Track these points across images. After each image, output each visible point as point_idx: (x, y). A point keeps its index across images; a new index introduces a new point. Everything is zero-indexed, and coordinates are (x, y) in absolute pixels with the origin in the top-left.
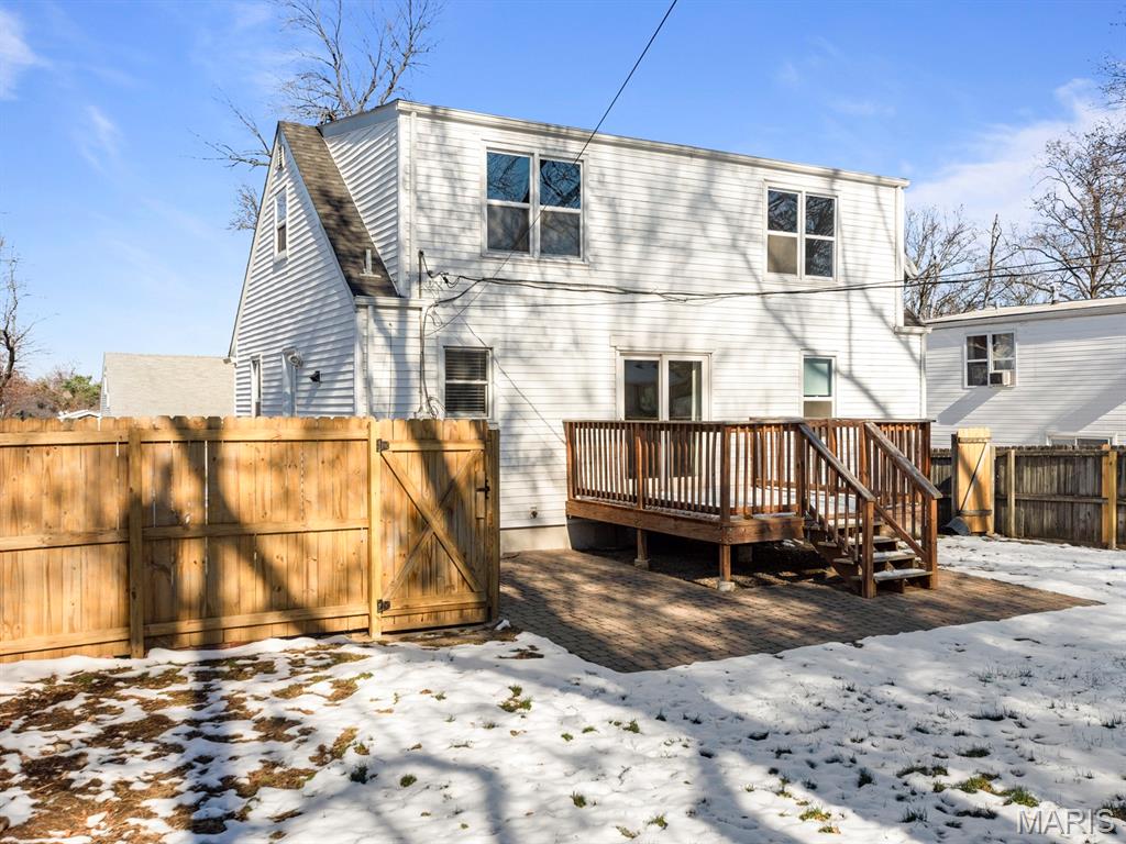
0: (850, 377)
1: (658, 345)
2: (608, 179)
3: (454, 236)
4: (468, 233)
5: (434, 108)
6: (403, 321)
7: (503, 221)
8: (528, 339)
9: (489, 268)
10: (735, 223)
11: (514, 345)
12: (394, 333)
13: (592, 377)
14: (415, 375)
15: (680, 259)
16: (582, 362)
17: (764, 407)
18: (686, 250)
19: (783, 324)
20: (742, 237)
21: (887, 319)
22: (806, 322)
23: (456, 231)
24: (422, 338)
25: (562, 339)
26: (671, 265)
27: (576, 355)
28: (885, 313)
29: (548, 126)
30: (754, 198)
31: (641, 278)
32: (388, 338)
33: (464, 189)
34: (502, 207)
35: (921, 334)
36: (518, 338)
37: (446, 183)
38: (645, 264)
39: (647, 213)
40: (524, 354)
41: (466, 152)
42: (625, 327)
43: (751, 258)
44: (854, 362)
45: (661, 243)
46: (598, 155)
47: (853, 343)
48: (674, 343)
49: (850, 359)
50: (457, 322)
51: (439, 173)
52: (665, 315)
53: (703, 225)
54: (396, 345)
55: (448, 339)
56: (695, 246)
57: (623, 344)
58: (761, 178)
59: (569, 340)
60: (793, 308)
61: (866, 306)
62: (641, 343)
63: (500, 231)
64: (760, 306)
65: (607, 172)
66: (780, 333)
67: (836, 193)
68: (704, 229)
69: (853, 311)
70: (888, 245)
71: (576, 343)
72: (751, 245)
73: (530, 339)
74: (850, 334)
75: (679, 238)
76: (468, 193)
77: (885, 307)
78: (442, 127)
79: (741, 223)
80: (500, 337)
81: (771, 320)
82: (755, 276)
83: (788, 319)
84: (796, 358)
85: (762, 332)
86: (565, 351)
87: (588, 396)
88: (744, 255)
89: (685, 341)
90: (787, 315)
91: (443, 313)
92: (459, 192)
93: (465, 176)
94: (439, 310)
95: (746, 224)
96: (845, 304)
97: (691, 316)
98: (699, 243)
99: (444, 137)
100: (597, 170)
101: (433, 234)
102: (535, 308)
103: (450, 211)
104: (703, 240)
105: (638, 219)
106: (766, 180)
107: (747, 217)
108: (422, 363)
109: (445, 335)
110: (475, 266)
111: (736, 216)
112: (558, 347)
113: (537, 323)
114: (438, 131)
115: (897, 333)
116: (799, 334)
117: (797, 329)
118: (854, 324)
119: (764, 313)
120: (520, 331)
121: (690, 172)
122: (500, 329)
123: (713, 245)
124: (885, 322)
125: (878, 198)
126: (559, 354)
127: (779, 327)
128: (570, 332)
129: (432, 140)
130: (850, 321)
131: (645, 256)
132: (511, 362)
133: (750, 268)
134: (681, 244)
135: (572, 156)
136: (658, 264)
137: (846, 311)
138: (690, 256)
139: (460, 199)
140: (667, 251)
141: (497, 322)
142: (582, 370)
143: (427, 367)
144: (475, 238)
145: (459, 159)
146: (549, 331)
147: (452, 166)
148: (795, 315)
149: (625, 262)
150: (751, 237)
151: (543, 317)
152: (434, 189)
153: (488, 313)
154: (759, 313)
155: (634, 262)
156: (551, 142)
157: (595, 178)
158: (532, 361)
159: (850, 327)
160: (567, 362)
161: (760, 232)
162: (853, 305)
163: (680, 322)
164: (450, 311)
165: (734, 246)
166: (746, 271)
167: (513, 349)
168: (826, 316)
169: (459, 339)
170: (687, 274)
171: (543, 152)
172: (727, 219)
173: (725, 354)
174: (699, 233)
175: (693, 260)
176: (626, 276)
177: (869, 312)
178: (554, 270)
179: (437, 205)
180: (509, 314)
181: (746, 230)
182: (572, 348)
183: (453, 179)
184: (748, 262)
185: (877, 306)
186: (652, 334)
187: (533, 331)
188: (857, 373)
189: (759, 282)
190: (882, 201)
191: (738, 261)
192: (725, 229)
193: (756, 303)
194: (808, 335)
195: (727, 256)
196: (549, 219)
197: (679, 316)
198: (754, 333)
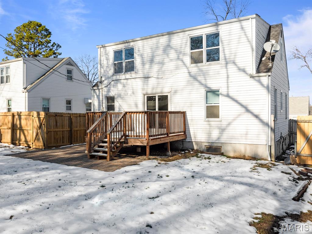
0: (228, 96)
1: (154, 91)
2: (140, 49)
3: (108, 72)
4: (110, 71)
5: (102, 45)
6: (99, 92)
7: (118, 66)
8: (122, 93)
9: (115, 78)
10: (179, 51)
12: (98, 94)
13: (137, 101)
14: (101, 103)
16: (135, 98)
17: (190, 108)
18: (162, 63)
19: (197, 80)
20: (181, 55)
21: (248, 72)
23: (108, 71)
24: (102, 95)
25: (130, 92)
26: (158, 68)
27: (133, 96)
28: (246, 70)
29: (124, 41)
30: (185, 42)
31: (150, 73)
32: (97, 95)
33: (109, 61)
34: (118, 63)
35: (266, 76)
36: (120, 93)
37: (106, 61)
38: (150, 70)
39: (151, 55)
40: (122, 97)
41: (110, 53)
42: (145, 88)
43: (184, 61)
44: (230, 90)
45: (155, 63)
46: (138, 44)
47: (229, 83)
48: (159, 90)
49: (228, 89)
50: (109, 91)
51: (105, 59)
52: (157, 83)
53: (168, 55)
54: (98, 97)
55: (106, 95)
56: (165, 61)
57: (145, 92)
58: (187, 35)
59: (132, 92)
60: (201, 74)
61: (236, 68)
62: (150, 91)
63: (117, 69)
64: (189, 76)
65: (140, 48)
66: (196, 84)
68: (168, 56)
69: (229, 72)
70: (248, 43)
71: (133, 93)
72: (184, 57)
73: (123, 93)
74: (228, 80)
75: (160, 60)
76: (110, 62)
77: (246, 68)
78: (105, 49)
79: (181, 51)
80: (117, 93)
81: (192, 79)
82: (186, 66)
83: (199, 78)
84: (203, 91)
85: (189, 83)
86: (131, 95)
87: (136, 106)
88: (182, 60)
89: (162, 89)
90: (199, 77)
91: (105, 89)
92: (108, 62)
93: (110, 58)
95: (183, 51)
96: (225, 70)
97: (164, 82)
98: (166, 60)
99: (106, 51)
100: (138, 48)
101: (104, 72)
102: (124, 86)
103: (107, 67)
104: (168, 59)
105: (149, 58)
106: (188, 35)
107: (183, 48)
108: (102, 100)
109: (106, 94)
110: (112, 78)
111: (179, 49)
112: (129, 94)
113: (124, 89)
114: (105, 50)
115: (252, 77)
116: (204, 83)
117: (203, 82)
118: (230, 76)
119: (190, 78)
120: (121, 91)
121: (163, 40)
122: (117, 92)
123: (171, 60)
124: (247, 74)
125: (242, 26)
126: (129, 96)
127: (195, 81)
128: (132, 90)
129: (104, 52)
130: (228, 75)
131: (151, 67)
132: (119, 99)
133: (184, 64)
134: (161, 62)
135: (131, 46)
136: (155, 69)
137: (226, 72)
138: (163, 65)
139: (109, 64)
140: (157, 65)
141: (116, 90)
142: (135, 100)
145: (109, 55)
146: (127, 91)
147: (107, 57)
148: (202, 76)
149: (145, 70)
150: (184, 54)
151: (126, 87)
152: (104, 63)
153: (114, 88)
155: (147, 70)
156: (127, 44)
157: (137, 50)
158: (123, 98)
159: (228, 78)
160: (131, 98)
161: (188, 52)
162: (229, 69)
163: (161, 84)
164: (107, 89)
165: (178, 59)
166: (183, 65)
167: (119, 96)
169: (109, 95)
170: (163, 70)
171: (125, 48)
172: (176, 51)
173: (176, 92)
174: (166, 57)
175: (164, 66)
176: (146, 74)
177: (238, 71)
178: (128, 75)
179: (105, 66)
180: (119, 88)
181: (183, 53)
182: (132, 94)
183: (107, 59)
184: (183, 62)
185: (242, 68)
186: (153, 88)
187: (123, 91)
188: (231, 94)
189: (187, 68)
190: (244, 26)
191: (180, 63)
192: (175, 54)
193: (187, 75)
194: (208, 83)
195: (176, 62)
196: (127, 63)
197: (161, 82)
198: (186, 84)
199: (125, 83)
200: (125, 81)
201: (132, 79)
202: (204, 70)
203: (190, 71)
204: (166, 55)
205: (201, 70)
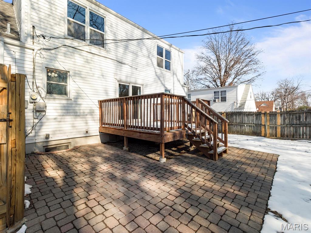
1: (129, 80)
2: (113, 26)
3: (51, 25)
4: (58, 26)
7: (74, 27)
8: (84, 71)
9: (68, 42)
10: (149, 51)
11: (78, 72)
12: (17, 57)
13: (107, 87)
15: (135, 57)
16: (105, 82)
22: (165, 80)
23: (52, 23)
24: (34, 62)
25: (97, 73)
26: (132, 58)
27: (103, 79)
28: (180, 81)
31: (124, 59)
32: (14, 59)
33: (56, 8)
34: (74, 22)
35: (186, 87)
36: (80, 70)
37: (47, 3)
40: (83, 76)
42: (119, 73)
45: (129, 51)
46: (111, 17)
47: (174, 87)
48: (133, 80)
49: (174, 91)
50: (53, 59)
52: (131, 72)
55: (47, 64)
56: (139, 54)
57: (118, 78)
59: (100, 74)
60: (162, 76)
61: (177, 79)
62: (124, 79)
63: (73, 30)
65: (113, 24)
66: (159, 82)
67: (171, 50)
69: (174, 80)
70: (181, 66)
71: (103, 76)
72: (153, 58)
74: (174, 85)
75: (134, 50)
76: (58, 11)
79: (151, 51)
80: (73, 68)
81: (157, 78)
82: (154, 66)
84: (163, 89)
85: (155, 81)
86: (99, 77)
87: (106, 93)
88: (151, 60)
89: (136, 80)
90: (161, 78)
92: (53, 9)
93: (56, 4)
94: (43, 52)
96: (173, 78)
100: (110, 22)
101: (40, 21)
102: (87, 61)
103: (49, 15)
104: (141, 53)
106: (156, 42)
108: (34, 72)
109: (46, 63)
111: (150, 49)
112: (96, 75)
113: (88, 66)
115: (182, 86)
116: (163, 83)
119: (156, 76)
120: (81, 67)
122: (73, 66)
123: (144, 55)
124: (180, 83)
125: (179, 54)
126: (97, 78)
127: (159, 81)
128: (100, 72)
132: (77, 78)
134: (135, 52)
135: (101, 14)
136: (129, 57)
138: (137, 56)
139: (54, 12)
140: (131, 53)
141: (71, 62)
142: (104, 84)
143: (36, 74)
144: (62, 29)
146: (93, 70)
148: (163, 78)
149: (118, 53)
150: (153, 56)
151: (91, 64)
152: (40, 3)
153: (67, 59)
154: (155, 76)
155: (121, 54)
156: (93, 5)
158: (86, 79)
159: (174, 83)
160: (99, 81)
161: (155, 55)
163: (135, 75)
165: (149, 57)
166: (152, 65)
167: (78, 74)
168: (169, 80)
169: (53, 66)
170: (137, 61)
171: (91, 8)
172: (147, 49)
173: (147, 86)
174: (140, 51)
175: (138, 58)
176: (119, 58)
178: (95, 50)
179: (42, 10)
180: (77, 61)
181: (152, 54)
182: (101, 77)
183: (50, 3)
184: (152, 62)
185: (179, 79)
186: (127, 77)
187: (86, 68)
189: (154, 68)
192: (147, 52)
193: (154, 73)
194: (165, 84)
195: (147, 59)
196: (93, 32)
197: (135, 73)
198: (153, 81)
199: (89, 58)
200: (90, 56)
201: (101, 57)
202: (164, 73)
203: (156, 71)
204: (140, 49)
205: (162, 73)
